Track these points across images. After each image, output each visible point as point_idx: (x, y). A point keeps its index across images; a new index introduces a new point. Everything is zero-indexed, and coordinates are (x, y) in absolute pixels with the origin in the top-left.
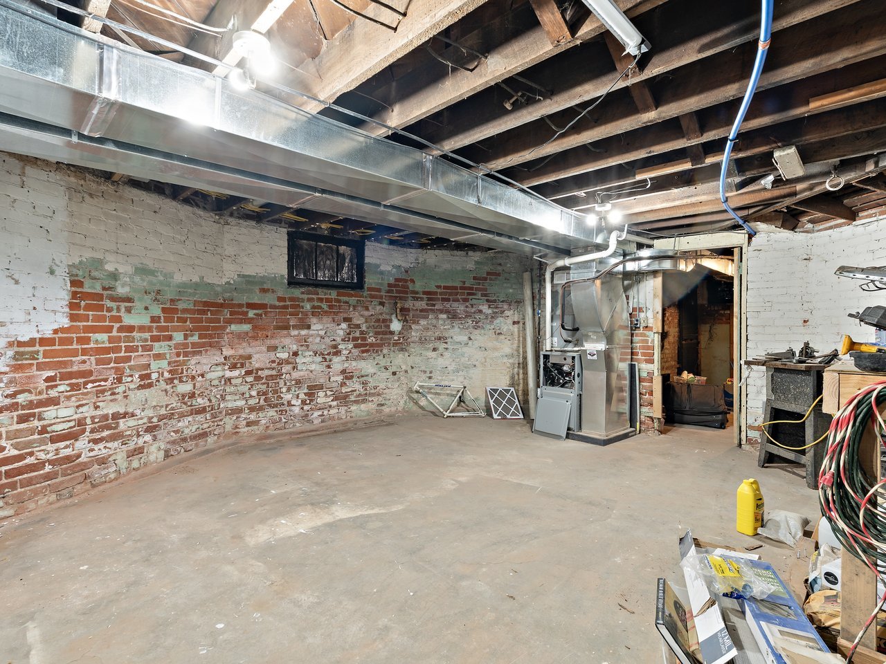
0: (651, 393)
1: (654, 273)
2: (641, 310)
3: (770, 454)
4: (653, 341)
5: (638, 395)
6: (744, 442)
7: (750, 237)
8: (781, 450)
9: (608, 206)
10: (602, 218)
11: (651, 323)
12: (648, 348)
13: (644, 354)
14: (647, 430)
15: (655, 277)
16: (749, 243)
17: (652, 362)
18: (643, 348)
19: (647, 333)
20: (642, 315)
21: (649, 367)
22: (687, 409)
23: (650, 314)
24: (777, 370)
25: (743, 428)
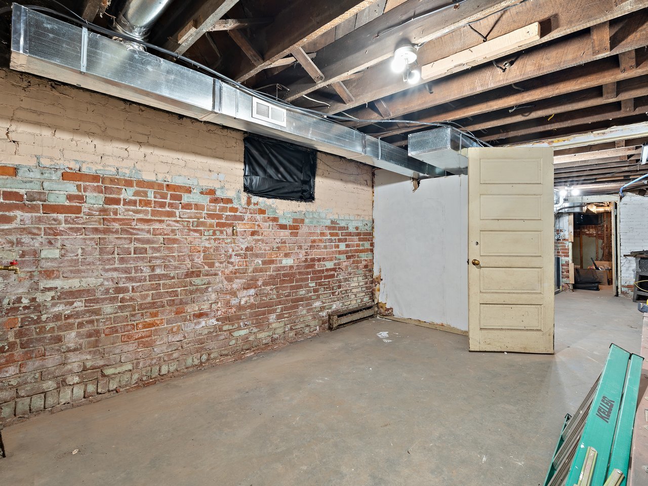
0: (568, 271)
1: (569, 214)
2: (561, 231)
3: (639, 295)
4: (568, 246)
5: (561, 272)
6: (620, 293)
7: (621, 198)
8: (646, 293)
9: (572, 187)
10: (569, 192)
11: (567, 237)
12: (566, 249)
13: (563, 253)
14: (565, 290)
15: (569, 215)
16: (620, 200)
17: (568, 256)
18: (563, 249)
19: (565, 242)
20: (562, 233)
21: (567, 259)
22: (579, 281)
23: (566, 233)
24: (642, 258)
25: (619, 287)
